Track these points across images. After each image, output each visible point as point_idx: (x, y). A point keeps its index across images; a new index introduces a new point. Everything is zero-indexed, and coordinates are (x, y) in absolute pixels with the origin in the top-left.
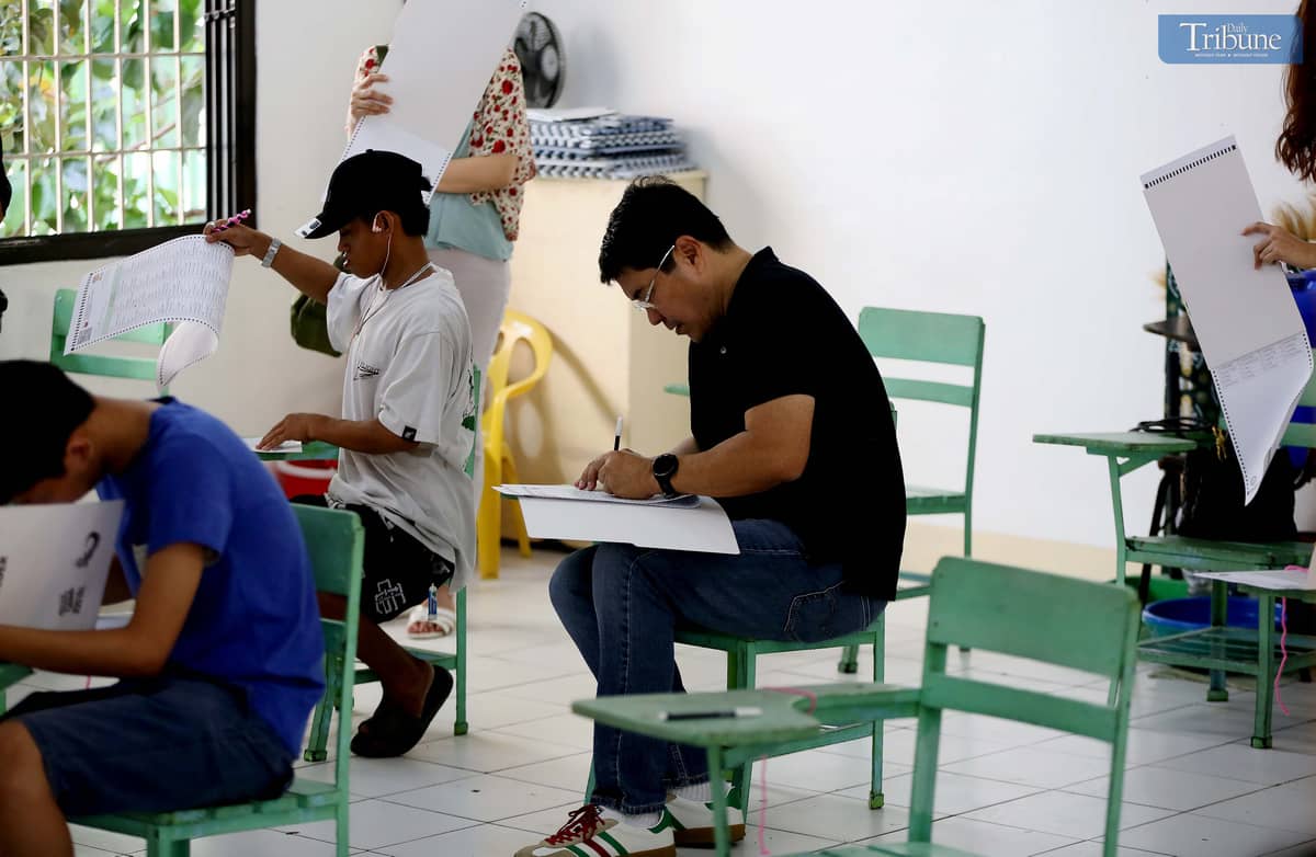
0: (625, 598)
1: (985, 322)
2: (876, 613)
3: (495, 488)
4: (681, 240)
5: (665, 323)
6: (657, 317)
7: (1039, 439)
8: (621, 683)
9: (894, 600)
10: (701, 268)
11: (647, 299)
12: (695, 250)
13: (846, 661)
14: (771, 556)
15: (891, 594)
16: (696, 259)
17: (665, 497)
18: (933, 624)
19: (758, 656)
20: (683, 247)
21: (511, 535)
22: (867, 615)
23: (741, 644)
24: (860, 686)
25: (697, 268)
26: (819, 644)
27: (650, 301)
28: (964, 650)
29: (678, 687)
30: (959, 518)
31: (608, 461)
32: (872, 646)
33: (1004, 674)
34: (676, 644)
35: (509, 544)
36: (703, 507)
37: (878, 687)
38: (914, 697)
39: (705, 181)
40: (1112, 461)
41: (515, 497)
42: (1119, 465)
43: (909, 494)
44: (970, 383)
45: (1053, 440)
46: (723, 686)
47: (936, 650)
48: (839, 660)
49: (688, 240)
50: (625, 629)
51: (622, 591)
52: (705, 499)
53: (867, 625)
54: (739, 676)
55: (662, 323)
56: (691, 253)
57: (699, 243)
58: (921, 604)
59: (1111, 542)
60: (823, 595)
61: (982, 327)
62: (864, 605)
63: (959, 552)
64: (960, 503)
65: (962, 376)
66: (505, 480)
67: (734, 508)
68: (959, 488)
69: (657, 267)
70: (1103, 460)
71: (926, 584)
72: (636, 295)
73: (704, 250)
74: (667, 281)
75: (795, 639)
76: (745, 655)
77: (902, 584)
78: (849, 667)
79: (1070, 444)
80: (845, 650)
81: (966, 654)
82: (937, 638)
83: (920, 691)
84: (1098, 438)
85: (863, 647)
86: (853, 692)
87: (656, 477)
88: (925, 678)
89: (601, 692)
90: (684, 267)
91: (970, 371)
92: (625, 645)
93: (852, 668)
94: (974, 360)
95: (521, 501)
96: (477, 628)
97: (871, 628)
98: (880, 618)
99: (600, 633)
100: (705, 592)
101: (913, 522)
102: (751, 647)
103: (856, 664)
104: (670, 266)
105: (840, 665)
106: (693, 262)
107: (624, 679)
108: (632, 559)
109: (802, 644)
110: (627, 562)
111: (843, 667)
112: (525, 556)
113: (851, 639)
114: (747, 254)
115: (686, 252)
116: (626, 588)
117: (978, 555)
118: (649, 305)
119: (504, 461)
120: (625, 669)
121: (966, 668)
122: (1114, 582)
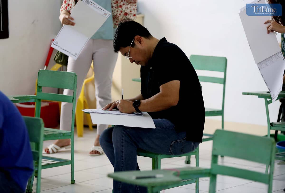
0: (122, 142)
1: (227, 59)
2: (196, 146)
3: (82, 110)
4: (136, 37)
5: (135, 62)
6: (132, 61)
7: (244, 94)
8: (121, 168)
9: (201, 142)
10: (143, 44)
11: (128, 55)
12: (140, 40)
13: (187, 160)
14: (166, 130)
15: (201, 140)
16: (141, 42)
17: (137, 113)
18: (214, 149)
19: (161, 159)
20: (137, 39)
21: (86, 124)
22: (194, 147)
23: (156, 155)
24: (192, 168)
25: (142, 45)
26: (179, 155)
27: (129, 56)
28: (222, 157)
29: (138, 169)
30: (220, 117)
31: (120, 102)
32: (195, 156)
33: (234, 164)
34: (137, 156)
35: (86, 126)
36: (145, 115)
37: (197, 168)
38: (208, 171)
39: (143, 18)
40: (266, 100)
41: (89, 113)
42: (268, 101)
43: (206, 110)
44: (223, 77)
45: (248, 94)
46: (151, 168)
47: (215, 157)
48: (185, 160)
49: (138, 37)
50: (122, 152)
51: (122, 141)
52: (145, 113)
53: (194, 150)
54: (156, 165)
55: (134, 62)
56: (140, 41)
57: (142, 37)
58: (210, 143)
59: (266, 124)
60: (180, 141)
61: (226, 60)
62: (193, 144)
63: (220, 128)
64: (220, 113)
65: (221, 75)
66: (85, 108)
67: (154, 115)
68: (220, 108)
69: (130, 46)
70: (263, 100)
71: (211, 137)
72: (125, 55)
73: (143, 39)
74: (133, 50)
75: (172, 154)
76: (157, 159)
77: (204, 137)
78: (188, 162)
79: (253, 95)
80: (187, 157)
81: (223, 158)
82: (215, 153)
83: (210, 169)
84: (262, 93)
85: (192, 156)
86: (190, 170)
87: (134, 107)
88: (212, 165)
89: (116, 170)
90: (138, 45)
91: (223, 73)
92: (122, 156)
93: (189, 162)
94: (224, 70)
95: (90, 114)
96: (77, 152)
97: (195, 151)
98: (197, 147)
99: (115, 153)
100: (146, 140)
101: (207, 118)
102: (159, 156)
103: (190, 161)
104: (134, 45)
105: (185, 161)
106: (140, 43)
107: (122, 167)
108: (124, 131)
109: (174, 155)
110: (123, 132)
111: (186, 162)
112: (91, 130)
113: (189, 154)
114: (157, 40)
115: (138, 41)
116: (122, 139)
117: (226, 128)
118: (130, 57)
119: (84, 102)
120: (122, 164)
121: (223, 162)
122: (267, 136)
